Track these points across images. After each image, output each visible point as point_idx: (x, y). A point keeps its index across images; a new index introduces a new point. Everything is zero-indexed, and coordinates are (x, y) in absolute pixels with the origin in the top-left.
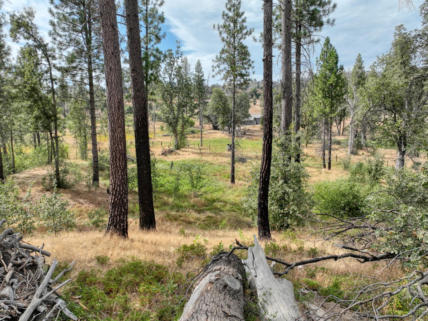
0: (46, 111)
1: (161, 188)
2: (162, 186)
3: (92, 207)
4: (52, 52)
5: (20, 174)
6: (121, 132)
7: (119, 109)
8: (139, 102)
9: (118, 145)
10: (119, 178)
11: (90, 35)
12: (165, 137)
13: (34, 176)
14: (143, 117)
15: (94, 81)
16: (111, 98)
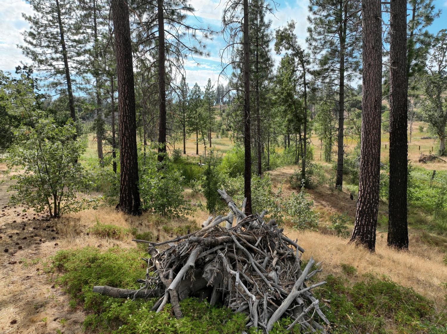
0: (298, 115)
1: (416, 202)
2: (418, 199)
3: (333, 211)
4: (307, 58)
5: (272, 171)
6: (376, 134)
7: (376, 109)
8: (398, 99)
9: (371, 149)
10: (370, 185)
11: (345, 33)
12: (424, 140)
13: (284, 174)
14: (402, 116)
15: (345, 81)
16: (367, 97)
